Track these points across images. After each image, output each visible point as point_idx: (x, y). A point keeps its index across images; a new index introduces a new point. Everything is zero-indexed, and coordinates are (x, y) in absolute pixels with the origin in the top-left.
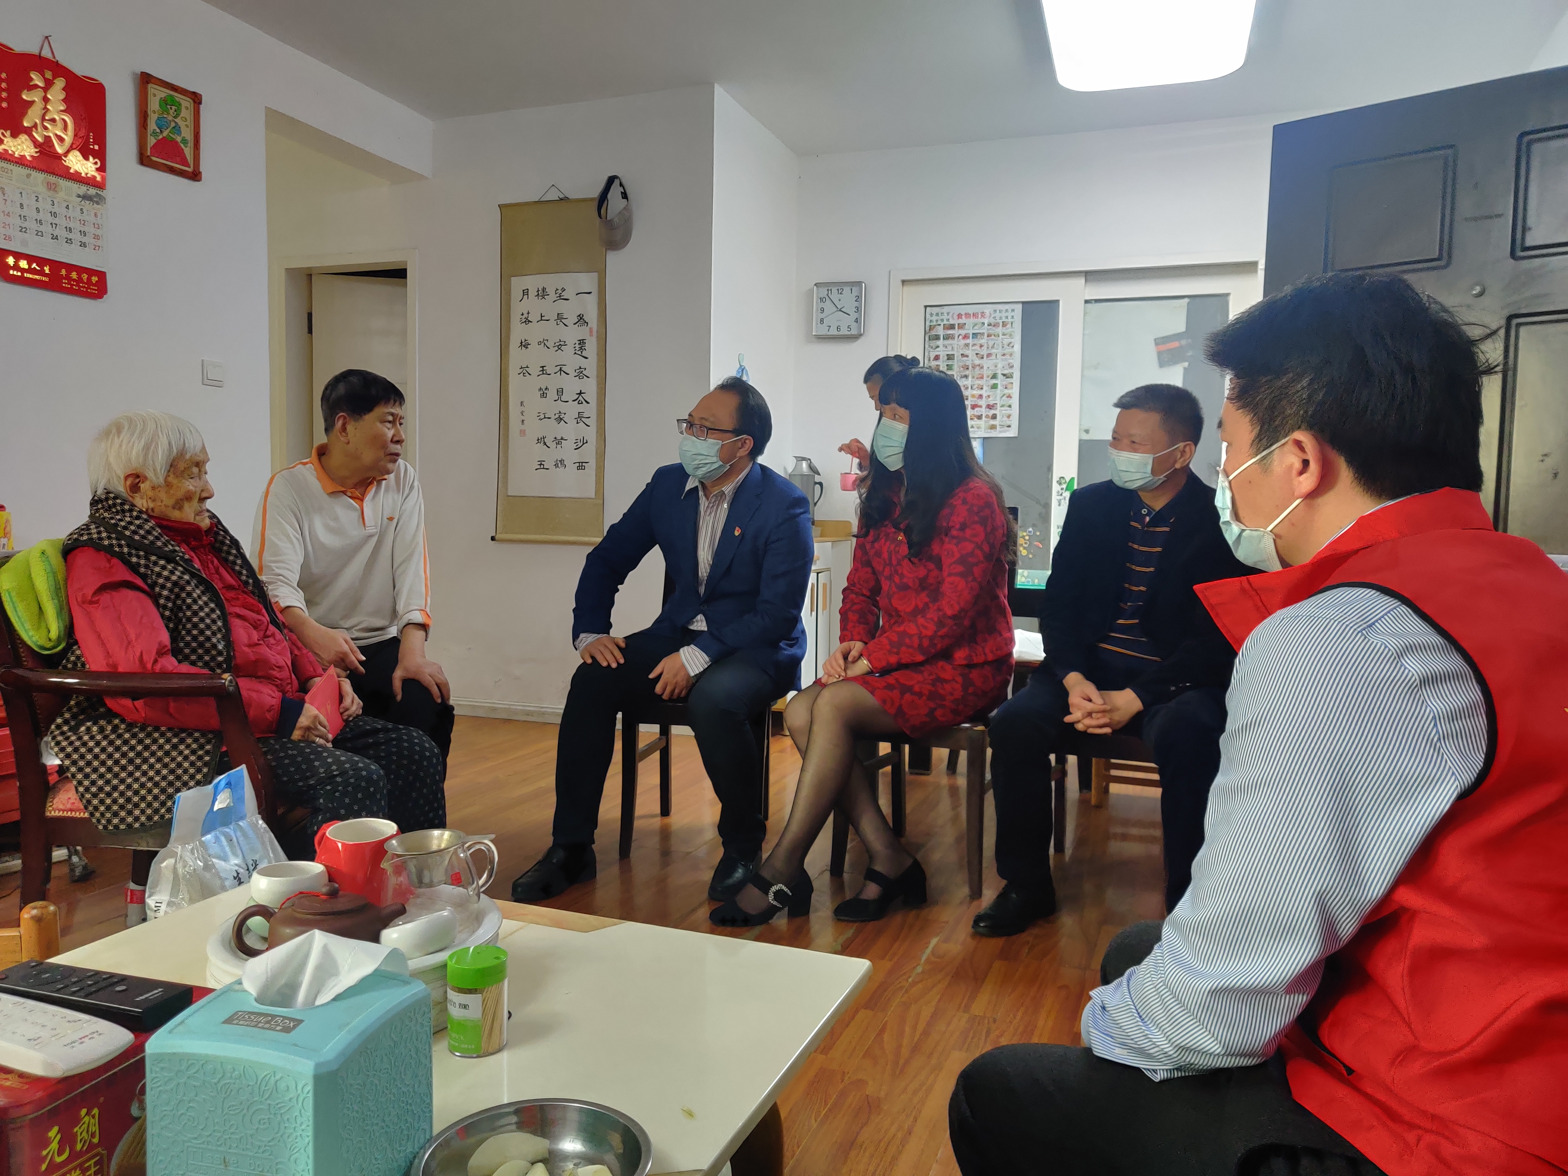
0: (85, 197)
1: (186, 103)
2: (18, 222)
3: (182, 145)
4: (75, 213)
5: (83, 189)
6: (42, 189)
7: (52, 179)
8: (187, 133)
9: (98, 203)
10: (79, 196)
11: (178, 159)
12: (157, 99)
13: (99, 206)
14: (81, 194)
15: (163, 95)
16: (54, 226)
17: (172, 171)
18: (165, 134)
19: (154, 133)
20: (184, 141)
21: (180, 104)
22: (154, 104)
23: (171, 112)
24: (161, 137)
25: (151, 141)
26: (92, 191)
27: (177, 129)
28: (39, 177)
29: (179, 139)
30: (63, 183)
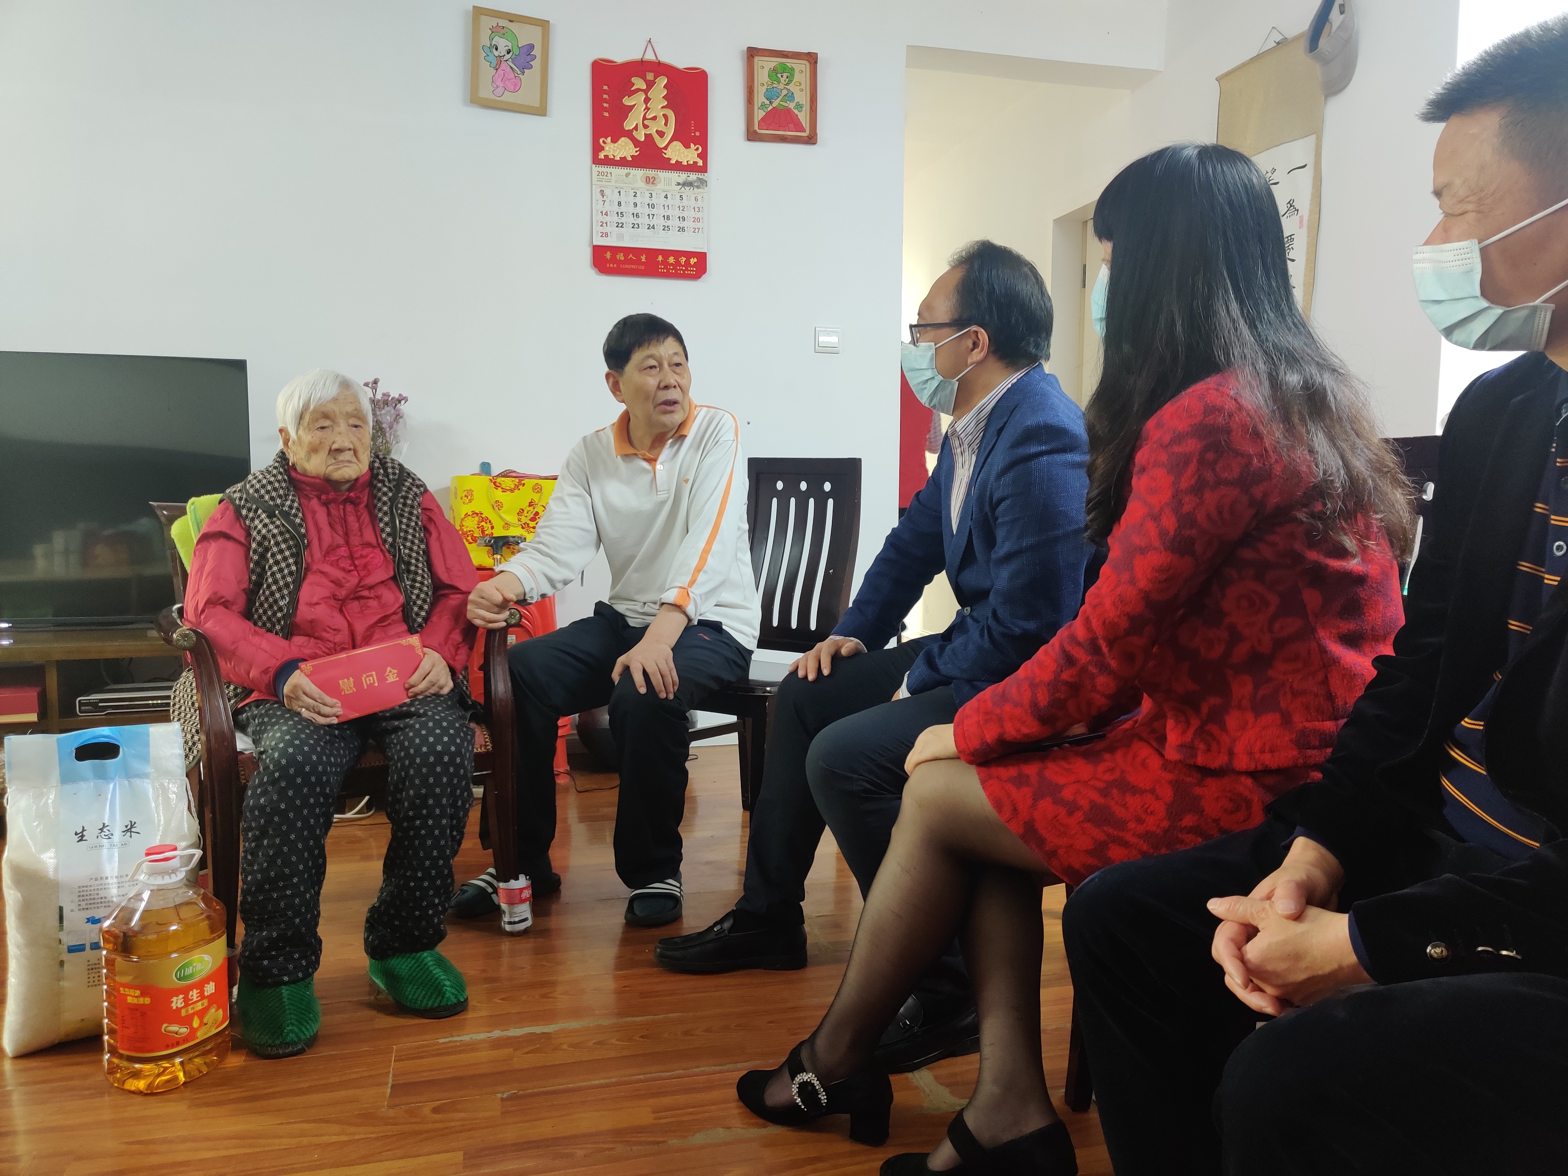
0: (685, 184)
1: (801, 67)
2: (616, 219)
3: (796, 111)
4: (674, 201)
5: (682, 177)
6: (641, 184)
7: (651, 173)
8: (802, 97)
9: (698, 187)
10: (679, 184)
11: (791, 126)
12: (766, 72)
13: (700, 190)
14: (681, 182)
15: (772, 65)
16: (651, 216)
17: (783, 139)
18: (774, 105)
19: (763, 105)
20: (799, 106)
21: (792, 69)
22: (762, 76)
23: (782, 80)
24: (771, 107)
25: (759, 114)
26: (693, 177)
27: (790, 96)
28: (638, 173)
29: (791, 106)
30: (662, 175)
